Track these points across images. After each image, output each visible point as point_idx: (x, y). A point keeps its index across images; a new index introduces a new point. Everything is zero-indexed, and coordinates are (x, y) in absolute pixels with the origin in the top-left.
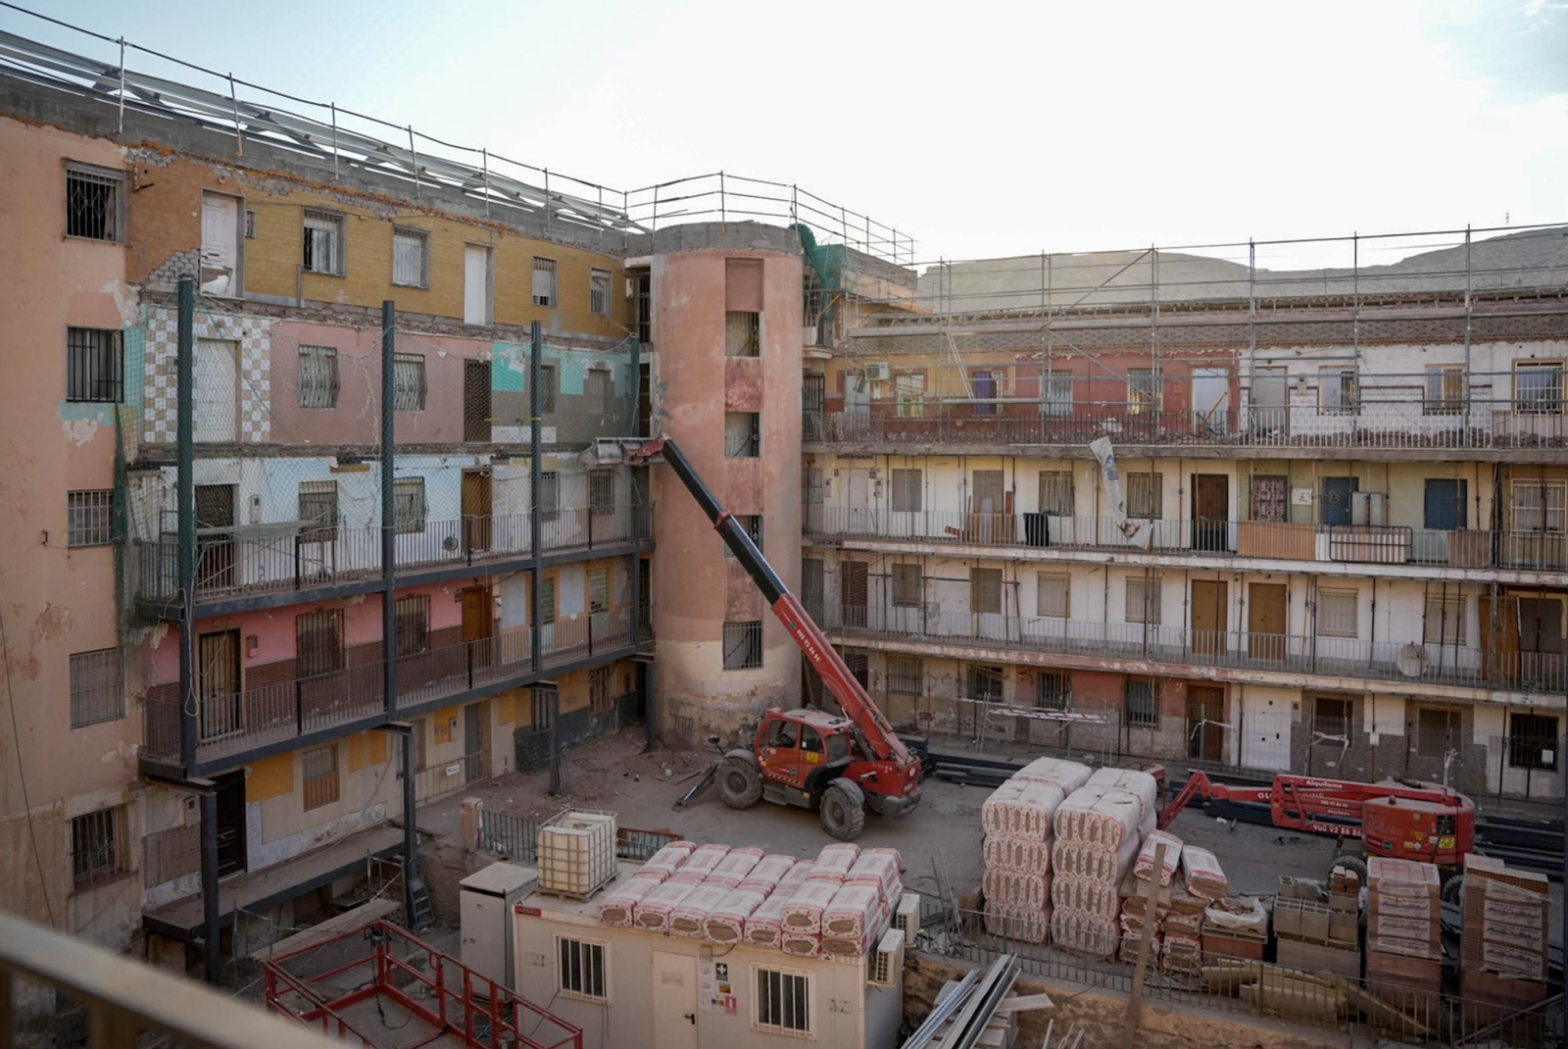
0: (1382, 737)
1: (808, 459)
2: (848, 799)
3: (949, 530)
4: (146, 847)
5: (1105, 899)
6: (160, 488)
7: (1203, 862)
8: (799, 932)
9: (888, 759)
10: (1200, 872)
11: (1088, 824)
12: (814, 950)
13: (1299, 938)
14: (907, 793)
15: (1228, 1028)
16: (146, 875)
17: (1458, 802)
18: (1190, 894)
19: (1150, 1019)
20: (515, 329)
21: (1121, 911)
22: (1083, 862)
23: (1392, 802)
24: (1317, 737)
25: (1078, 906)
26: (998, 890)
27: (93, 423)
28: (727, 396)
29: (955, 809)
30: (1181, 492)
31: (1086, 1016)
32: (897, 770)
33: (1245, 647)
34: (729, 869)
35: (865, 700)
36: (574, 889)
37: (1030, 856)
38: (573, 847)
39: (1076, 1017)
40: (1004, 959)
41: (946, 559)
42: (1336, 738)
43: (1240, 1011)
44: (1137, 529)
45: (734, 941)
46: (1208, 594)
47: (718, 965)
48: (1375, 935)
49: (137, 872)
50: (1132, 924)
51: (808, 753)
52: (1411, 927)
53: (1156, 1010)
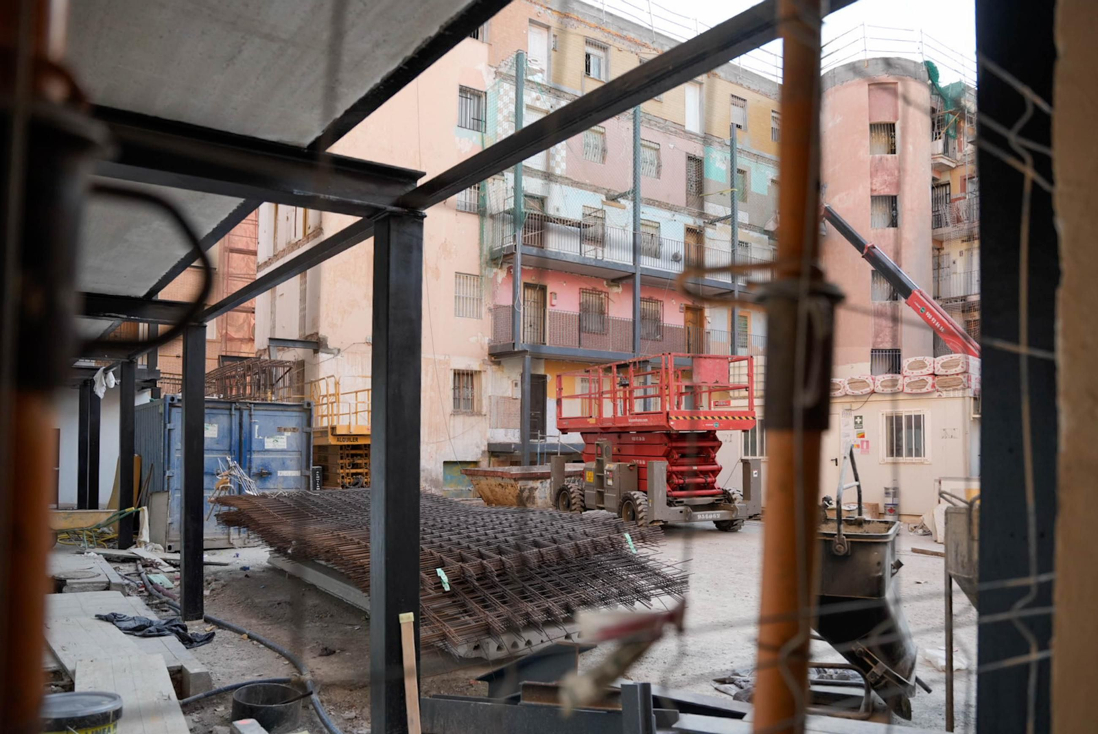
4: (491, 402)
6: (505, 188)
16: (490, 419)
20: (720, 140)
27: (471, 141)
28: (872, 183)
49: (485, 415)
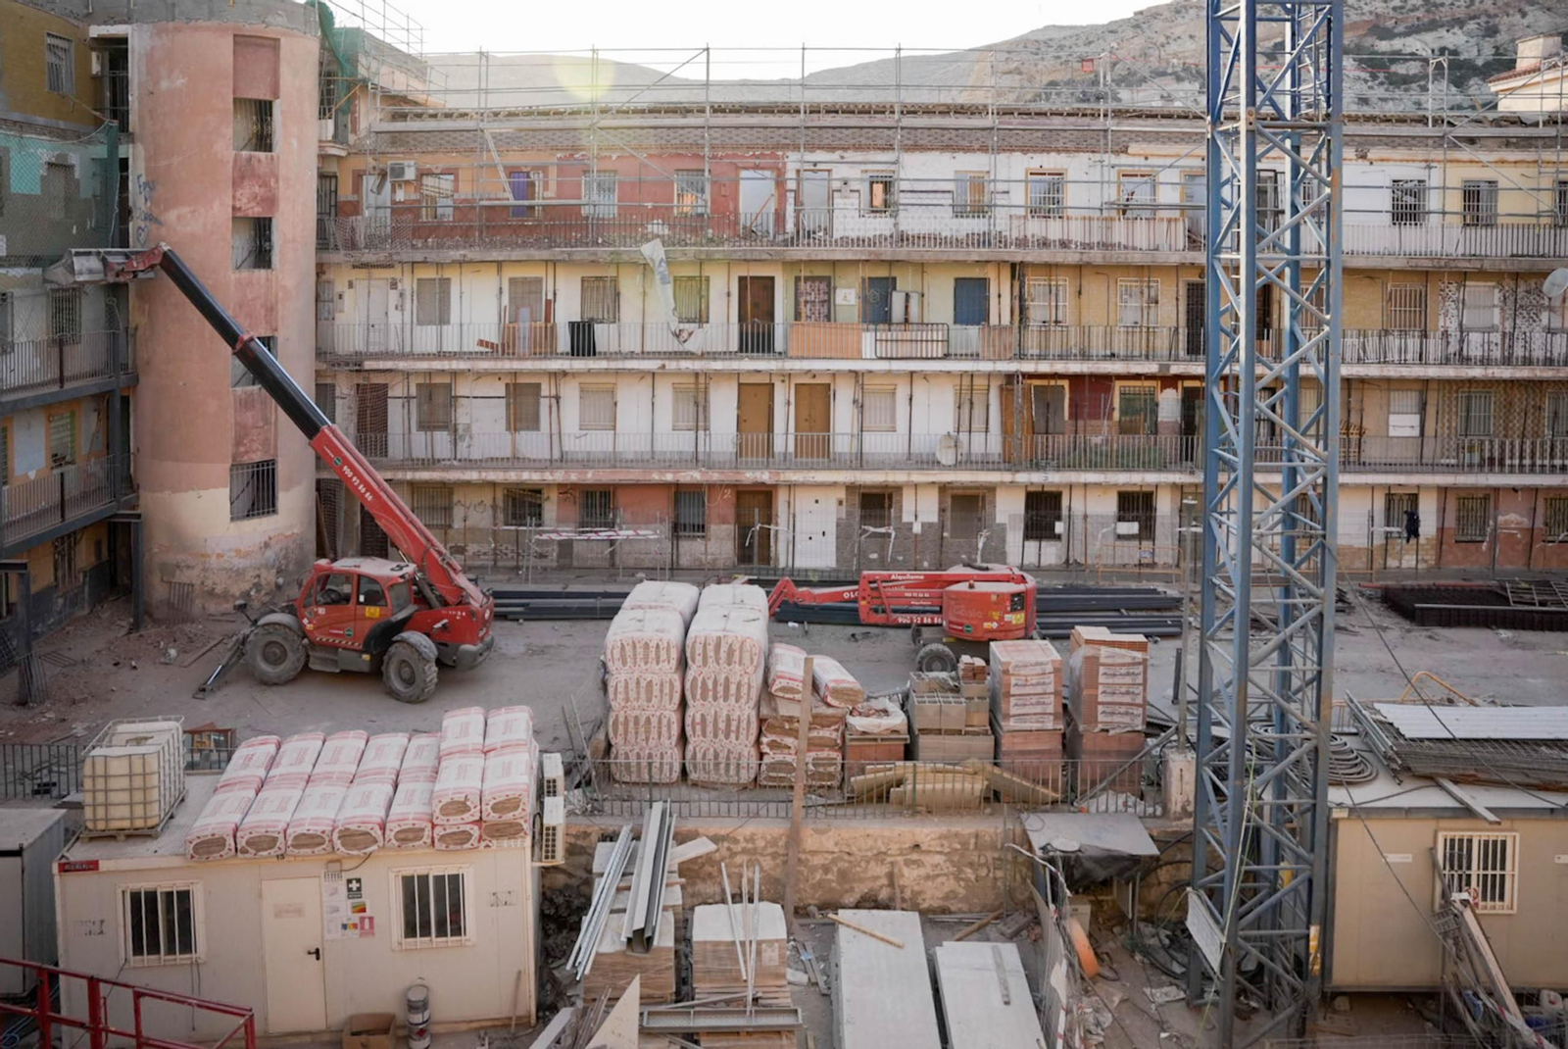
0: (923, 525)
1: (320, 270)
2: (420, 654)
3: (481, 343)
5: (744, 725)
7: (832, 672)
8: (455, 824)
9: (460, 603)
10: (836, 681)
11: (724, 648)
12: (474, 841)
13: (939, 732)
14: (482, 638)
15: (887, 833)
17: (1023, 580)
18: (829, 705)
19: (810, 841)
21: (760, 733)
22: (720, 689)
23: (971, 586)
24: (865, 531)
25: (716, 736)
26: (626, 732)
28: (234, 198)
29: (522, 649)
30: (729, 294)
31: (744, 851)
32: (472, 614)
33: (791, 448)
34: (335, 761)
35: (428, 540)
36: (139, 823)
37: (661, 691)
38: (138, 768)
39: (733, 854)
40: (658, 807)
41: (480, 375)
42: (882, 530)
43: (894, 814)
44: (690, 334)
45: (374, 847)
46: (755, 398)
47: (349, 881)
48: (1007, 716)
50: (773, 745)
51: (367, 608)
52: (1038, 703)
53: (816, 831)
